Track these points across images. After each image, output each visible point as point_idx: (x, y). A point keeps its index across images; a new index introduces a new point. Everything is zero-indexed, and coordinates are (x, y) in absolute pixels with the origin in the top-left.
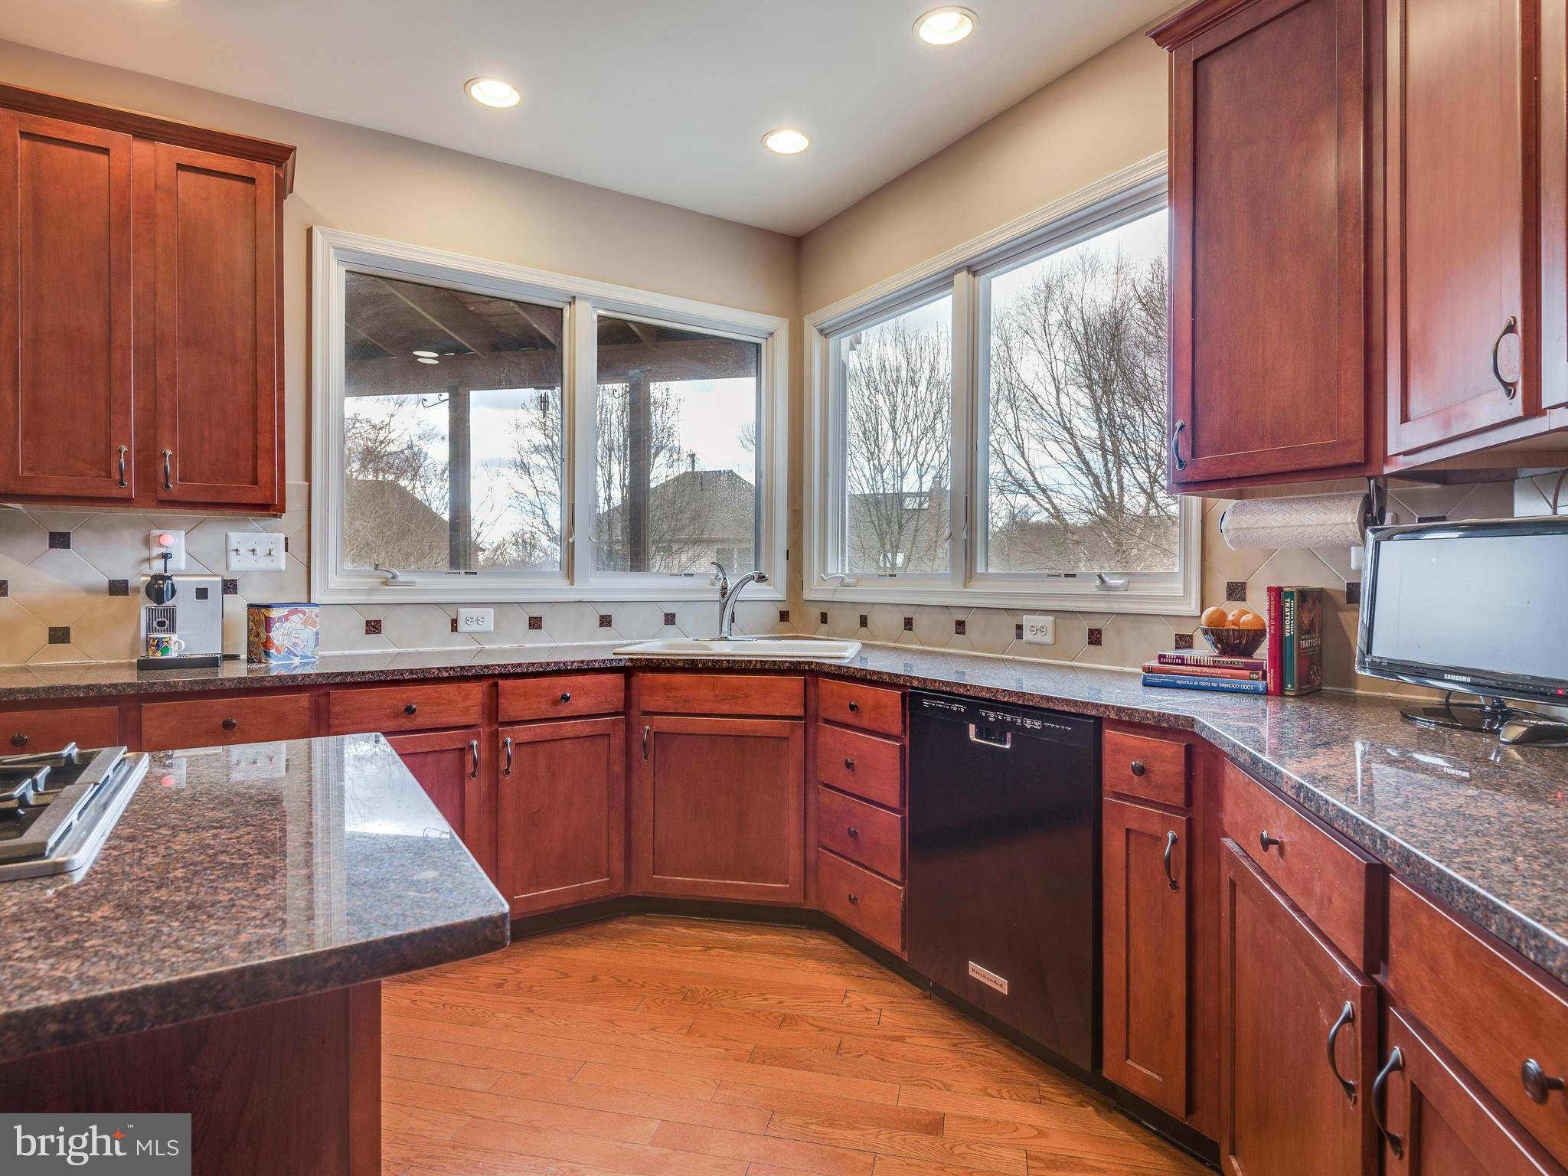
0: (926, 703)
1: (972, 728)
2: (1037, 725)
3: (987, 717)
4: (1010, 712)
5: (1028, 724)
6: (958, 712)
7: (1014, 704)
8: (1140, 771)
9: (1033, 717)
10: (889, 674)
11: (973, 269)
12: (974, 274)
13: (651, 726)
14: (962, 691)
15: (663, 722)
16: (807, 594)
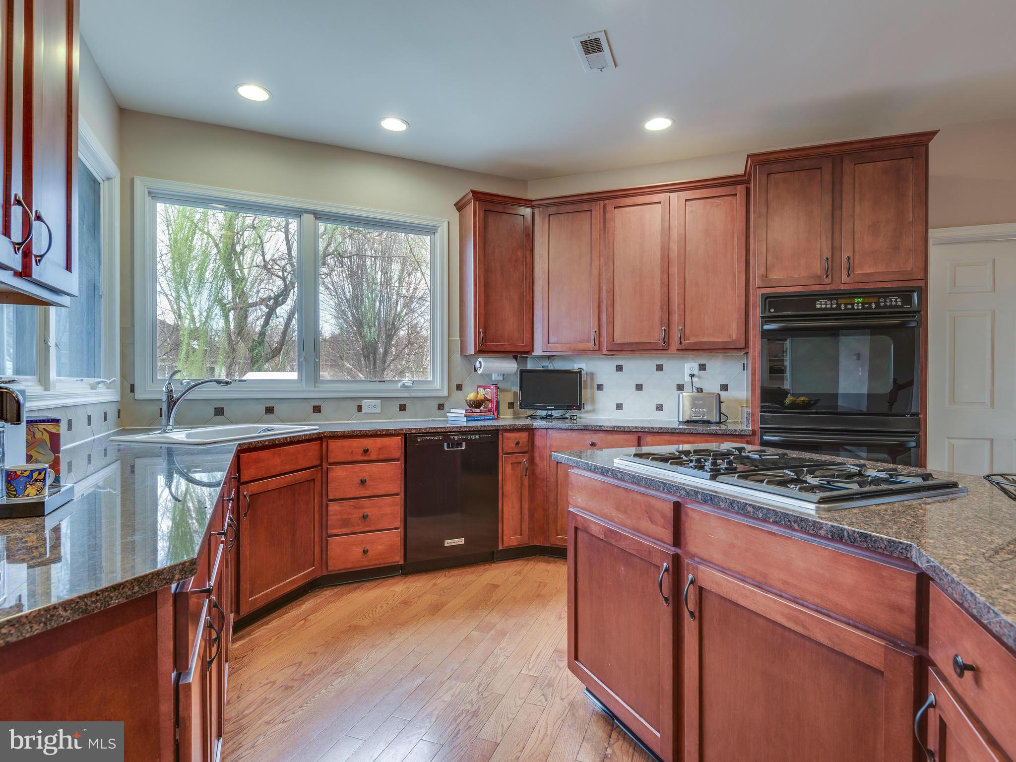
0: (419, 439)
1: (446, 444)
2: (477, 437)
3: (454, 439)
4: (469, 434)
5: (473, 437)
6: (439, 440)
7: (469, 431)
8: (518, 444)
9: (475, 434)
10: (395, 430)
11: (318, 216)
12: (316, 218)
13: (248, 491)
14: (442, 430)
15: (254, 487)
16: (139, 395)
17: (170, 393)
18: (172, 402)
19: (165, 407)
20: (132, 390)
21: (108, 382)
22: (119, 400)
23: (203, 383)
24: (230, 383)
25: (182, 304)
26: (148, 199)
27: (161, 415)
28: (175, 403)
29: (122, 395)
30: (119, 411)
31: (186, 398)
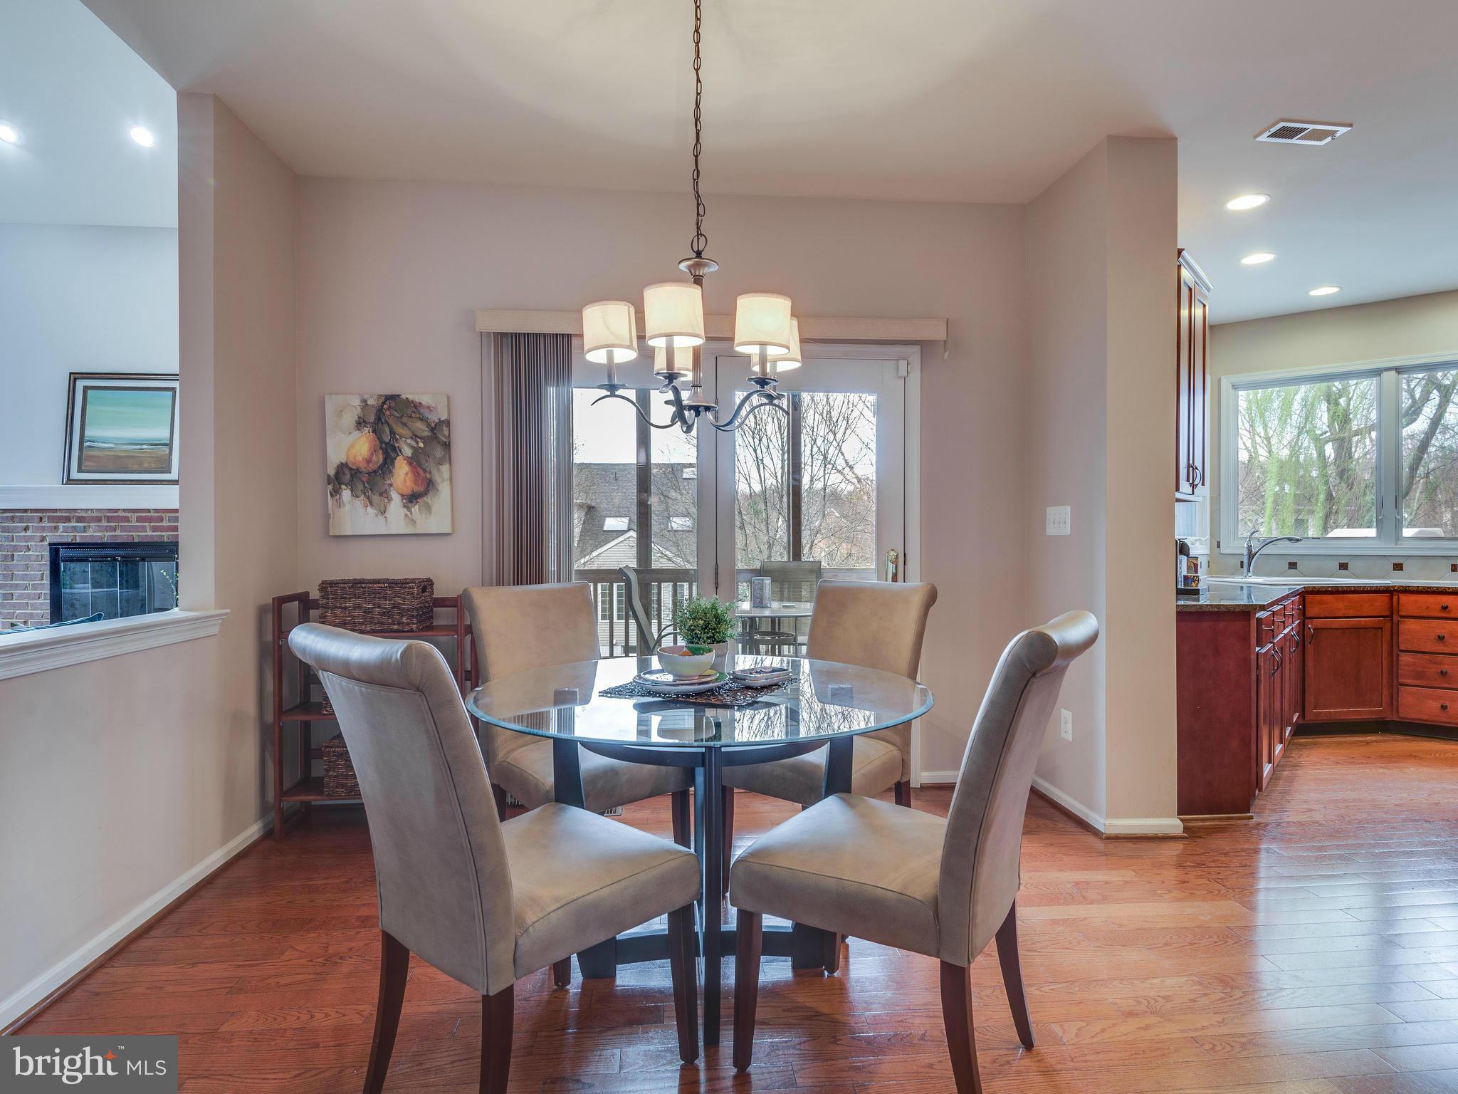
13: (1312, 625)
15: (1318, 623)
16: (1224, 550)
17: (1250, 548)
18: (1251, 556)
19: (1245, 560)
20: (1219, 546)
21: (1204, 539)
22: (1209, 553)
23: (1277, 540)
24: (1301, 540)
25: (1258, 440)
26: (1232, 391)
27: (1242, 567)
28: (1254, 556)
29: (1211, 550)
30: (1209, 562)
31: (1262, 553)
